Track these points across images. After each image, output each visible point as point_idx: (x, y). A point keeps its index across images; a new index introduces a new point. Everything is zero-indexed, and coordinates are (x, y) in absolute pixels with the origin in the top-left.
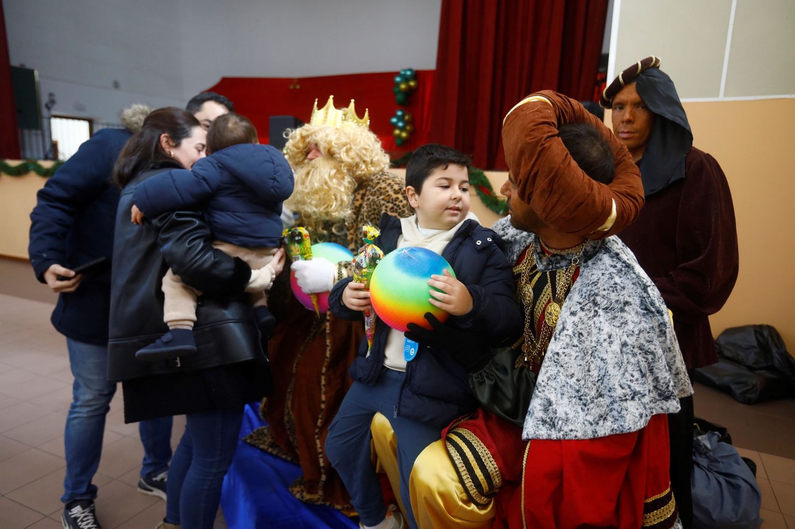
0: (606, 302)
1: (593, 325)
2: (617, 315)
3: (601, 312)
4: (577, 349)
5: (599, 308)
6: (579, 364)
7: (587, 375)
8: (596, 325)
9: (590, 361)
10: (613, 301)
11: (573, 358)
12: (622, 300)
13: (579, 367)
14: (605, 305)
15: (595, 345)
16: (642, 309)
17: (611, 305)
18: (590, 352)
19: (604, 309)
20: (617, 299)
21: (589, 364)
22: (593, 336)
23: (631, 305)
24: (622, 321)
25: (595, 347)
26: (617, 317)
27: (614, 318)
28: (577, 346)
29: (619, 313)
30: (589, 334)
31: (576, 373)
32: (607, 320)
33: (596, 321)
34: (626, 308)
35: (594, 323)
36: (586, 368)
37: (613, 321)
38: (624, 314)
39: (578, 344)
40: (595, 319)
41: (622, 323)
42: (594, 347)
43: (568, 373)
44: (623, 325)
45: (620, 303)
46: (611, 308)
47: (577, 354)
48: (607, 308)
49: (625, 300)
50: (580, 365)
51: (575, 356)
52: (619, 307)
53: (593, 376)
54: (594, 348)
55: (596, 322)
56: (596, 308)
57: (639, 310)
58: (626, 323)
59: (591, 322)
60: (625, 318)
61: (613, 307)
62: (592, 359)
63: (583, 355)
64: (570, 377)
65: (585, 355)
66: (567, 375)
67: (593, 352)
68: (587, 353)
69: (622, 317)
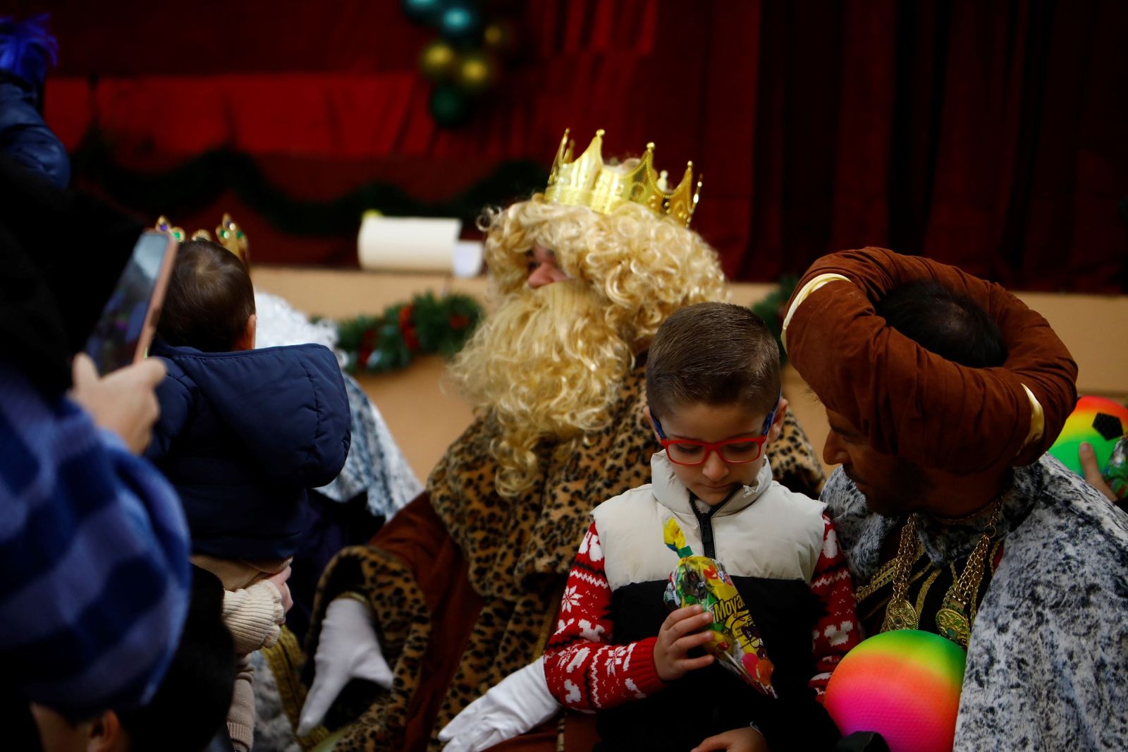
0: (1054, 593)
1: (1040, 641)
2: (1077, 614)
3: (1048, 614)
4: (1021, 691)
5: (1044, 608)
6: (1030, 718)
7: (1047, 736)
8: (1046, 641)
9: (1047, 710)
10: (1067, 590)
11: (1016, 709)
12: (1082, 585)
13: (1032, 724)
14: (1054, 599)
15: (1051, 677)
16: (1120, 595)
17: (1064, 596)
18: (1045, 692)
19: (1052, 607)
20: (1073, 583)
21: (1047, 715)
22: (1043, 661)
23: (1100, 589)
24: (1088, 623)
25: (1052, 681)
26: (1078, 617)
27: (1073, 620)
28: (1018, 686)
29: (1081, 609)
30: (1037, 658)
31: (1030, 737)
32: (1061, 627)
33: (1043, 633)
34: (1092, 598)
35: (1041, 636)
36: (1043, 724)
37: (1072, 626)
38: (1092, 610)
39: (1020, 682)
40: (1041, 629)
41: (1089, 628)
42: (1049, 681)
43: (1014, 740)
44: (1093, 630)
45: (1079, 591)
46: (1065, 603)
47: (1022, 700)
48: (1057, 604)
49: (1088, 583)
50: (1032, 720)
51: (1019, 706)
52: (1078, 598)
53: (1058, 737)
54: (1050, 684)
55: (1045, 634)
56: (1040, 609)
57: (1115, 597)
58: (1096, 625)
59: (1035, 637)
60: (1093, 617)
61: (1068, 601)
62: (1051, 705)
63: (1033, 699)
64: (1020, 746)
65: (1037, 700)
66: (1013, 744)
67: (1049, 692)
68: (1040, 694)
69: (1087, 616)
